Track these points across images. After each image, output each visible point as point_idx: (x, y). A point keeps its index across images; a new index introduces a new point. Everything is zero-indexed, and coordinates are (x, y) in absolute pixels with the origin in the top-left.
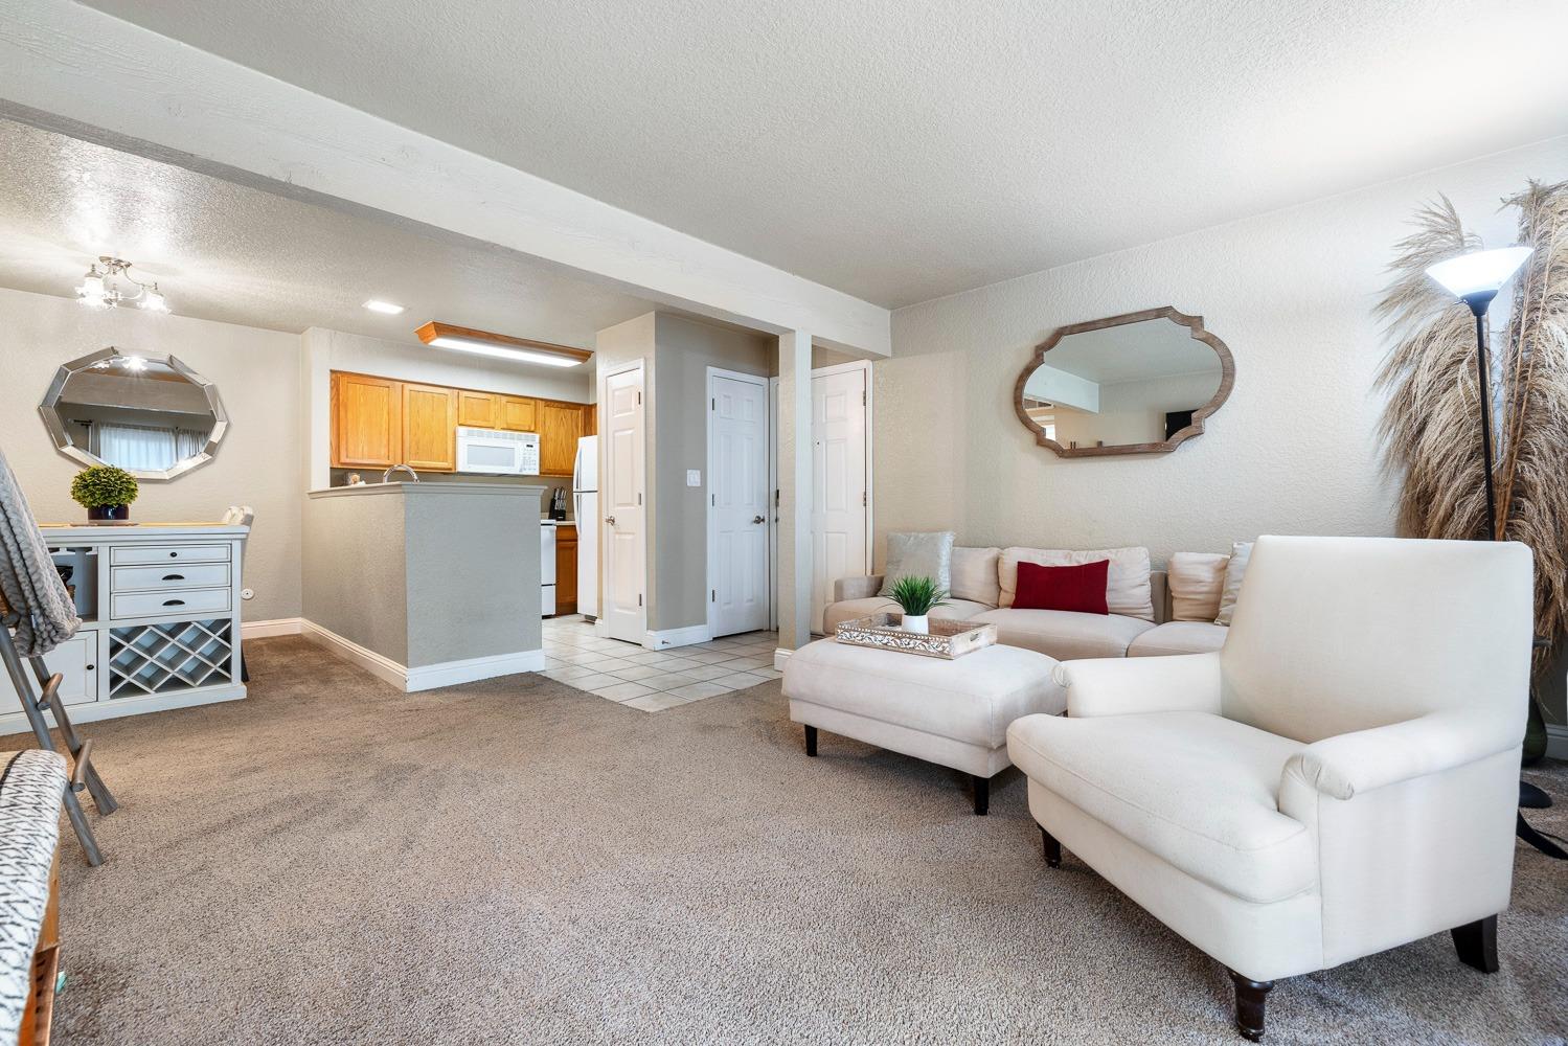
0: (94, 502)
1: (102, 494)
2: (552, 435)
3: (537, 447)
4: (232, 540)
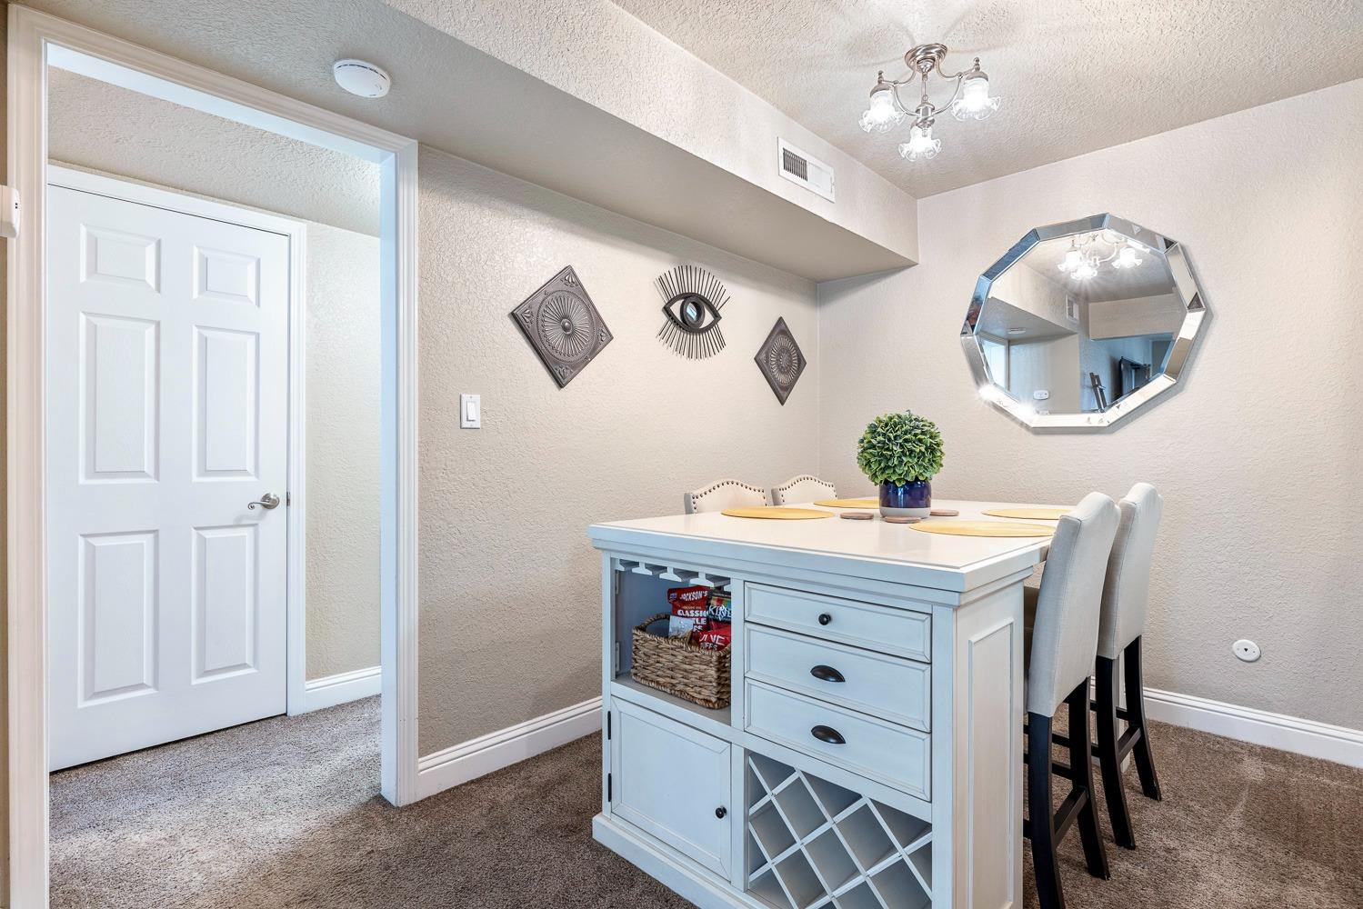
4: (933, 603)
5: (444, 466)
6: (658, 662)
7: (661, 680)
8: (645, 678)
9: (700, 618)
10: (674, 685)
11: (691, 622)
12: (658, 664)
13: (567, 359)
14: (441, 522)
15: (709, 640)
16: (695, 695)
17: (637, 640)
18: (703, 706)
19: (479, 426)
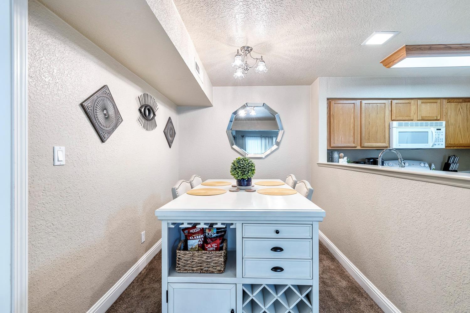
0: (238, 177)
1: (241, 173)
2: (452, 121)
3: (443, 130)
4: (312, 221)
5: (43, 189)
6: (192, 262)
7: (194, 269)
8: (186, 270)
9: (201, 238)
10: (202, 269)
11: (197, 241)
12: (193, 263)
13: (106, 129)
14: (42, 222)
15: (212, 247)
16: (214, 270)
17: (180, 255)
18: (218, 273)
19: (64, 163)
